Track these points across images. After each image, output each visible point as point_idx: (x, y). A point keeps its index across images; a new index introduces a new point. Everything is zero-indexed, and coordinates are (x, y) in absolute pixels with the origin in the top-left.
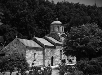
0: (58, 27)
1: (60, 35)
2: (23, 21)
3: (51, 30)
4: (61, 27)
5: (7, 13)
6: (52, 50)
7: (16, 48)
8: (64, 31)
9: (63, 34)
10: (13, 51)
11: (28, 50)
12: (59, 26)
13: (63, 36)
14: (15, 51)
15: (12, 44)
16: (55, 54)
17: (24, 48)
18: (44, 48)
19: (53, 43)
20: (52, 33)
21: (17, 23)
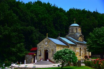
0: (76, 29)
1: (78, 36)
2: (44, 24)
3: (70, 31)
4: (79, 29)
5: (33, 17)
6: (74, 48)
7: (47, 46)
8: (81, 32)
9: (81, 35)
10: (44, 48)
11: (58, 47)
12: (78, 28)
13: (80, 36)
14: (46, 48)
15: (43, 43)
16: (76, 51)
17: (54, 46)
18: (68, 46)
19: (74, 42)
20: (71, 34)
21: (38, 25)
